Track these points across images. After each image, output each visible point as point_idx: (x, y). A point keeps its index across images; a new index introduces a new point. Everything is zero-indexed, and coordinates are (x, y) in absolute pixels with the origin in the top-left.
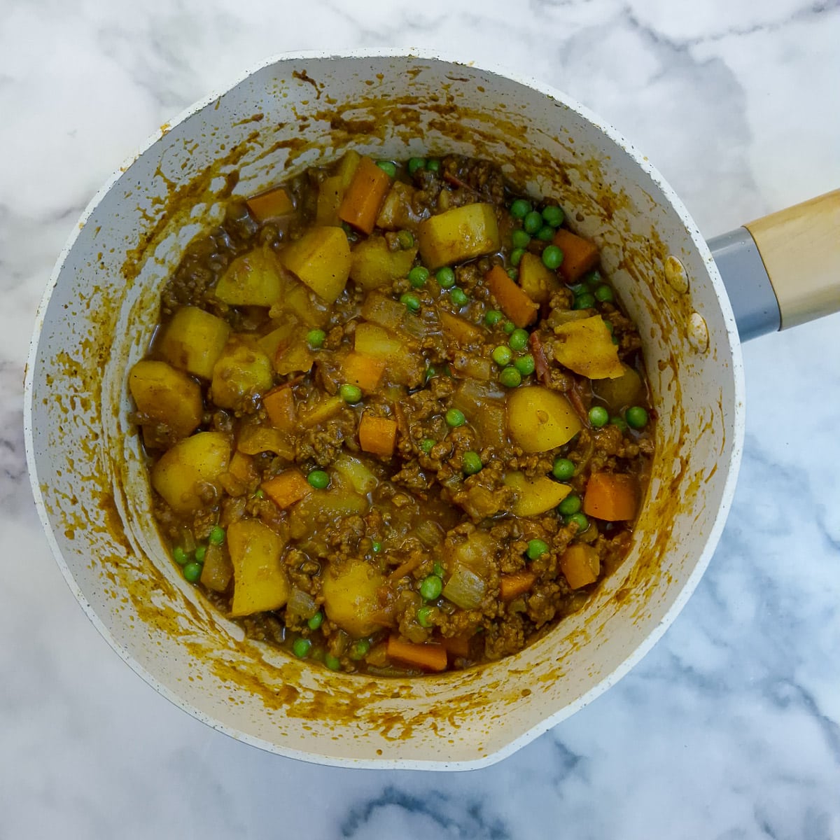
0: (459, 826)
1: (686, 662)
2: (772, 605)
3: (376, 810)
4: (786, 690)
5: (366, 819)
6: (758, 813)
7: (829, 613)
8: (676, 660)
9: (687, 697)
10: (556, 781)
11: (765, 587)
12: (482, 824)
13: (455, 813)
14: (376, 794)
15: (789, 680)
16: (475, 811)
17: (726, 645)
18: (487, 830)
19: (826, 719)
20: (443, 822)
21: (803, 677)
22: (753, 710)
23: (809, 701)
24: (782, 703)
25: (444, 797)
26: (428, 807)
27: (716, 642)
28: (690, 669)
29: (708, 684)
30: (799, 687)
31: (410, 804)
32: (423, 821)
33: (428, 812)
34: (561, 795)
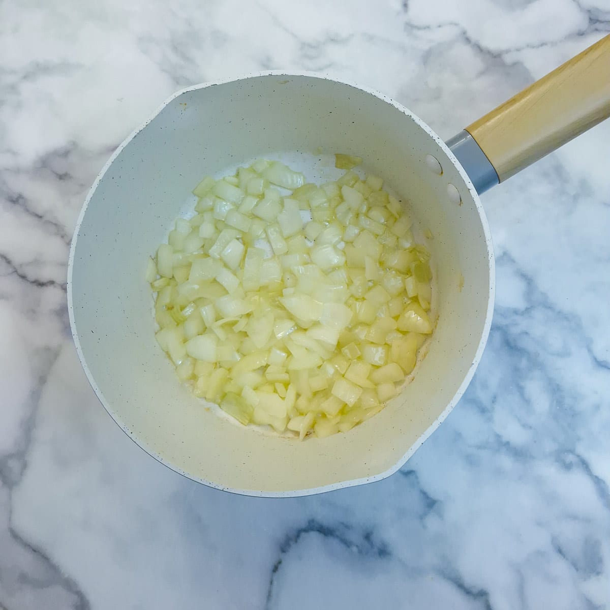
0: (357, 546)
1: (504, 439)
2: (560, 402)
3: (303, 535)
4: (570, 458)
5: (296, 542)
6: (554, 540)
7: (597, 407)
8: (498, 436)
9: (506, 462)
10: (422, 517)
11: (555, 389)
12: (372, 545)
13: (355, 537)
14: (303, 525)
15: (572, 451)
16: (368, 537)
17: (531, 427)
18: (376, 550)
19: (596, 477)
20: (347, 543)
21: (581, 449)
22: (549, 471)
23: (585, 465)
24: (568, 467)
25: (347, 527)
26: (337, 533)
27: (525, 426)
28: (508, 443)
29: (520, 454)
30: (578, 456)
31: (325, 531)
32: (334, 543)
33: (337, 537)
34: (424, 527)
